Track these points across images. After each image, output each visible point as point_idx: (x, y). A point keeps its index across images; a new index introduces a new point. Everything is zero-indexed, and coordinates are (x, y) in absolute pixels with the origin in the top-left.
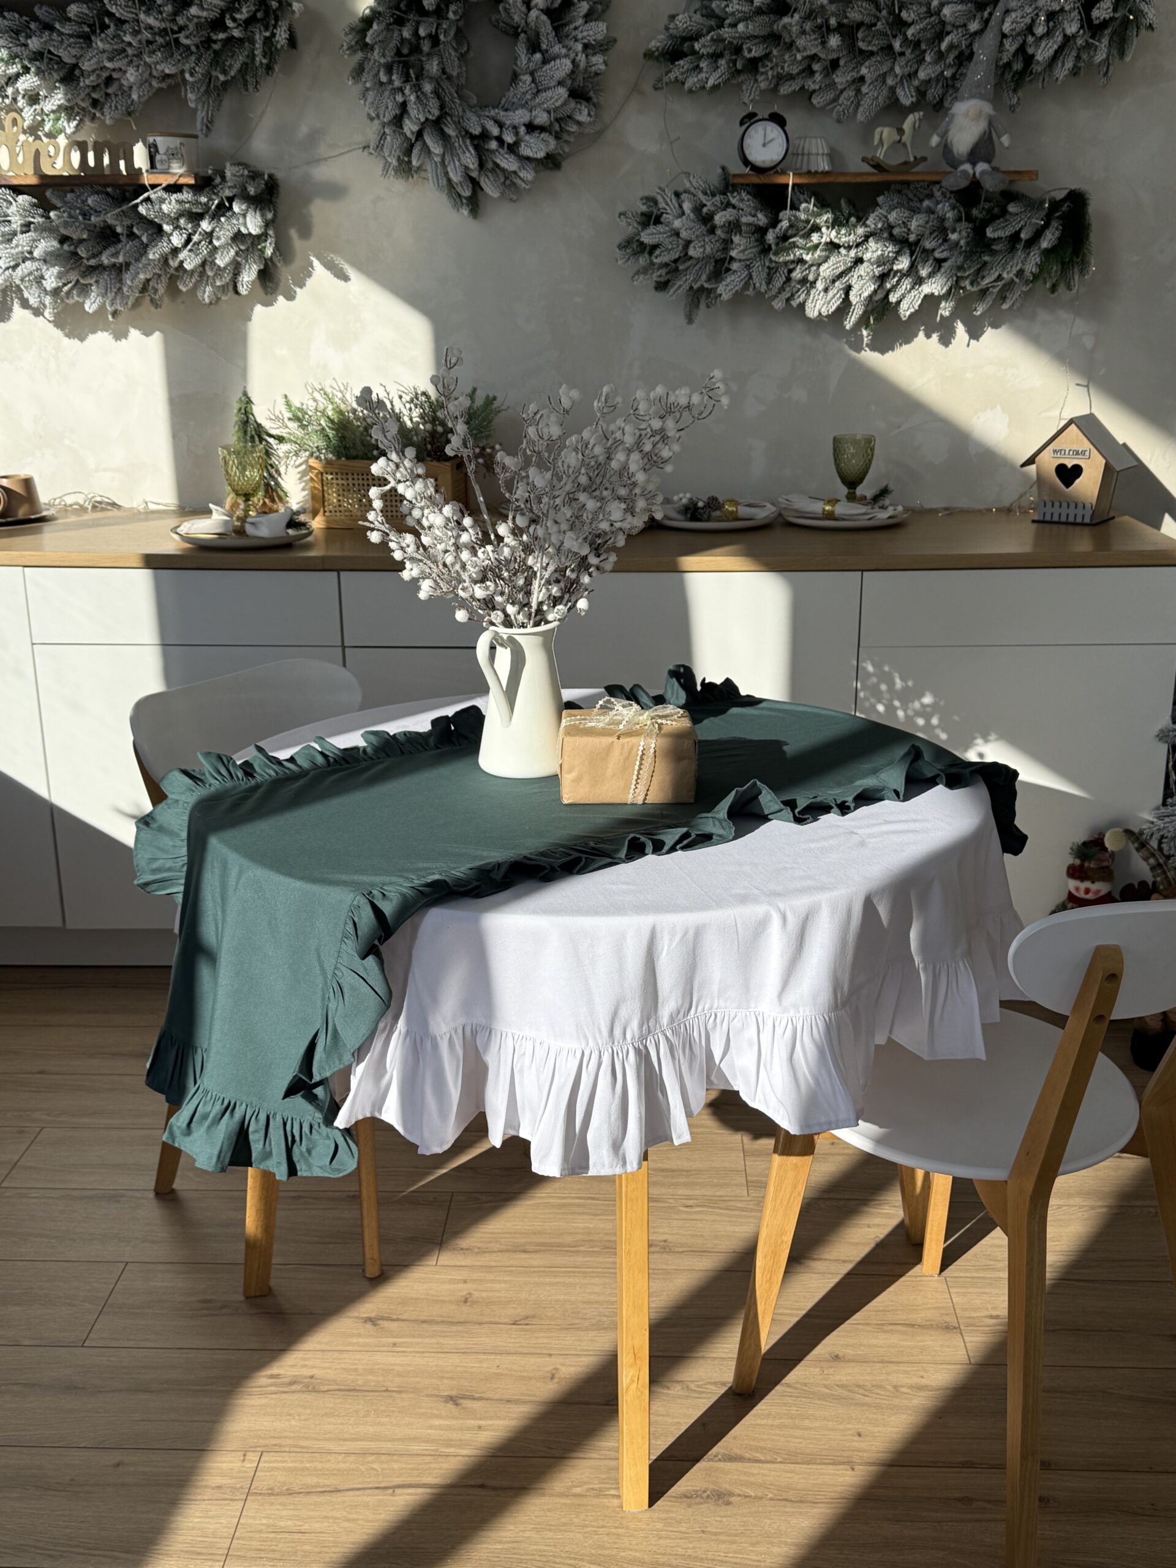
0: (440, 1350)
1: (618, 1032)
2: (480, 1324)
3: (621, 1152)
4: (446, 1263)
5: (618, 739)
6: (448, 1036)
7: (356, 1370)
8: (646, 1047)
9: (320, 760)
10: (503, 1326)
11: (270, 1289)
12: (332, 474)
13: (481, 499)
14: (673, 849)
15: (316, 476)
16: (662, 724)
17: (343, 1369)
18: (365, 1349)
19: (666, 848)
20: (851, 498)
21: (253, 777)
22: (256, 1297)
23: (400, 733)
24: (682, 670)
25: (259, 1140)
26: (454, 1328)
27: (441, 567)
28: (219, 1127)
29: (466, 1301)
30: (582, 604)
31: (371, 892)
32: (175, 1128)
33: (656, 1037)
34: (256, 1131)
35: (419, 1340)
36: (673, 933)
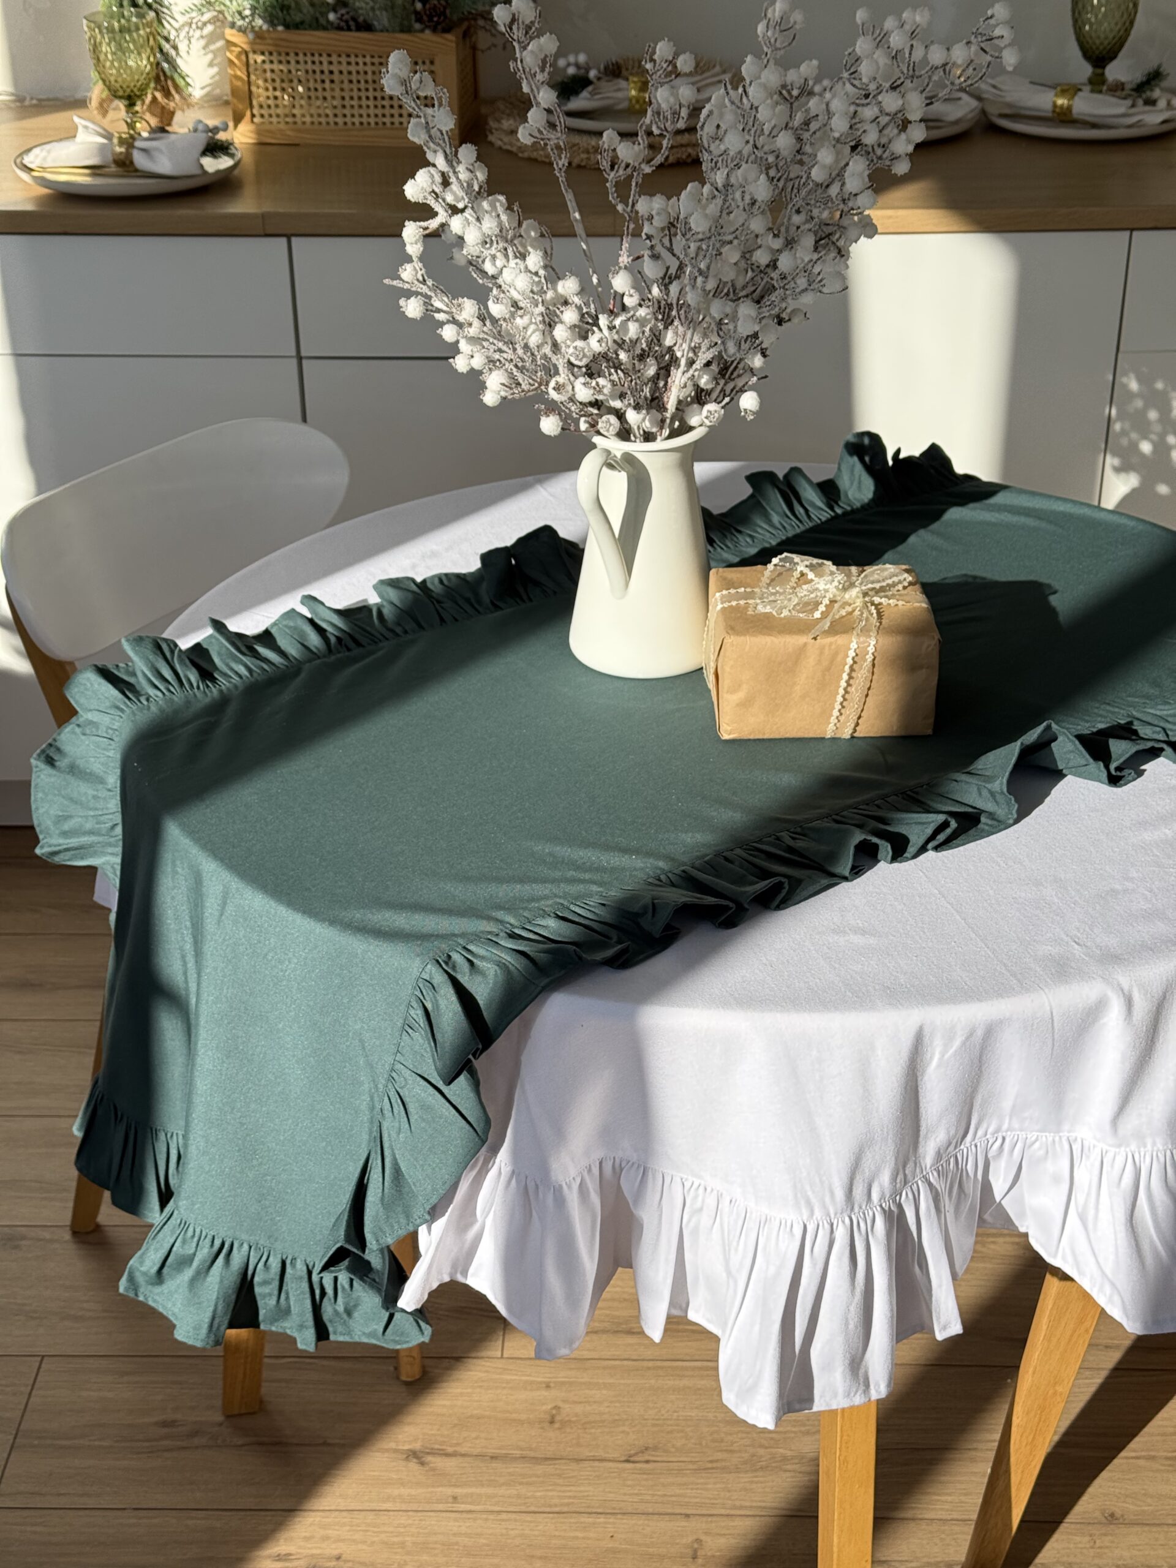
0: (523, 1508)
1: (859, 1191)
2: (578, 1461)
3: (862, 1372)
4: (518, 1354)
5: (815, 638)
6: (578, 1180)
7: (403, 1544)
8: (900, 1206)
9: (314, 640)
10: (611, 1464)
11: (261, 1402)
12: (263, 53)
13: (577, 215)
14: (923, 849)
15: (238, 57)
16: (880, 604)
17: (385, 1543)
18: (415, 1507)
19: (911, 850)
20: (1097, 83)
21: (214, 680)
22: (240, 1415)
23: (433, 577)
24: (866, 441)
25: (270, 1295)
26: (540, 1469)
27: (520, 352)
28: (209, 1279)
29: (552, 1422)
30: (749, 401)
31: (449, 957)
32: (137, 1274)
33: (915, 1187)
34: (265, 1283)
35: (490, 1491)
36: (949, 1038)
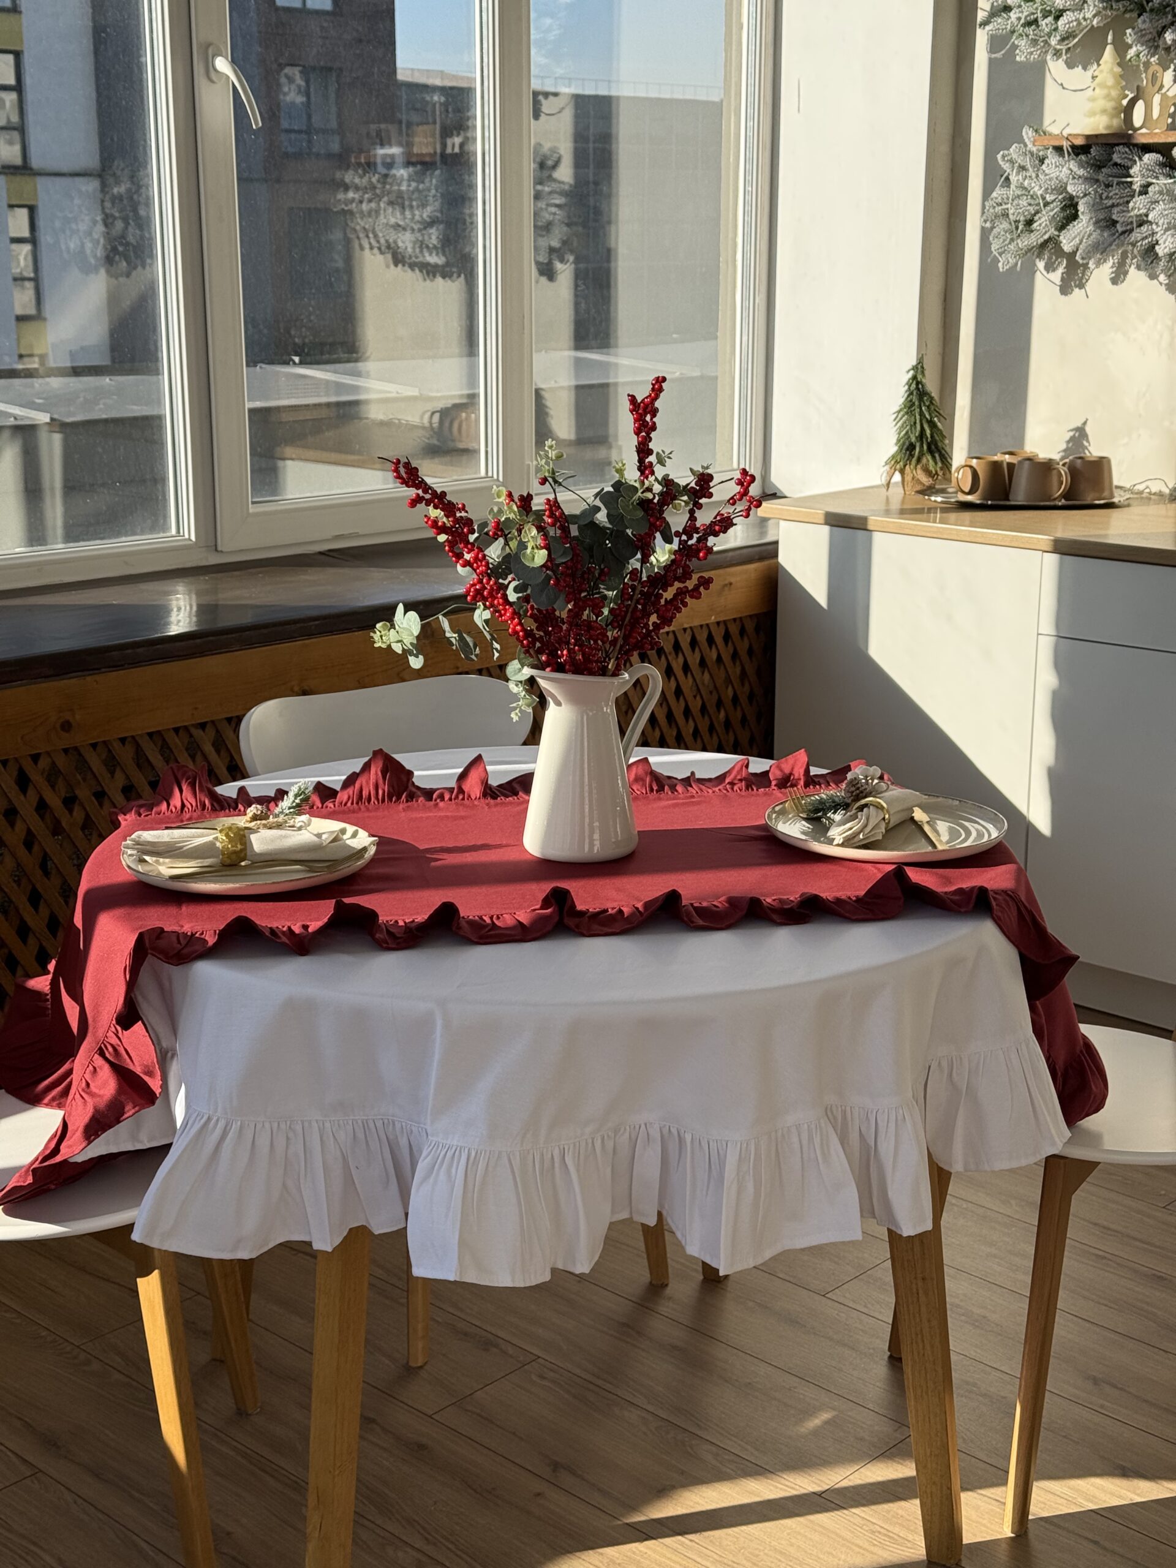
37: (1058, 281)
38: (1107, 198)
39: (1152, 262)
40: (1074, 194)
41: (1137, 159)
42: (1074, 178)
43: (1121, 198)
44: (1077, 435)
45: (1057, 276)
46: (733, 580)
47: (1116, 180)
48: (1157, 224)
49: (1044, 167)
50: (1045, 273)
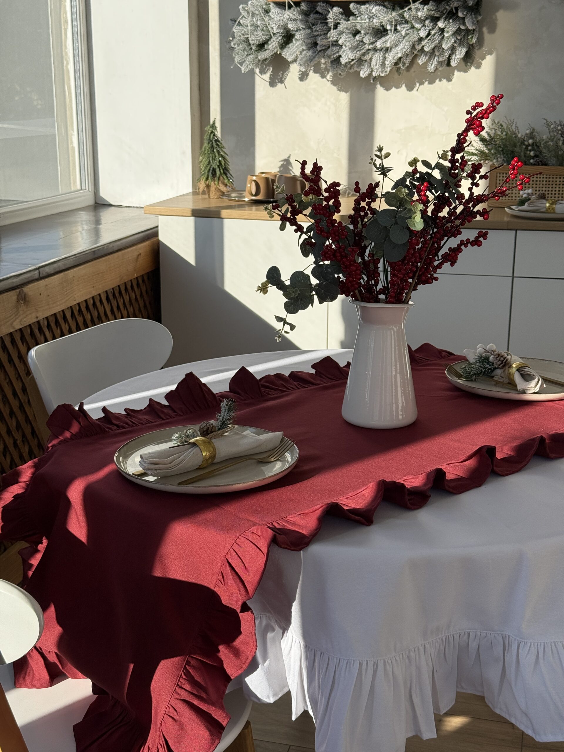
37: (268, 80)
38: (316, 31)
39: (336, 67)
40: (292, 29)
41: (330, 10)
42: (291, 20)
43: (322, 31)
44: (285, 163)
45: (267, 76)
46: (141, 252)
47: (319, 21)
48: (345, 45)
49: (270, 14)
50: (260, 75)
